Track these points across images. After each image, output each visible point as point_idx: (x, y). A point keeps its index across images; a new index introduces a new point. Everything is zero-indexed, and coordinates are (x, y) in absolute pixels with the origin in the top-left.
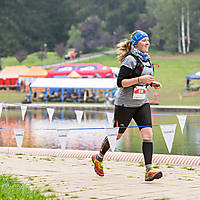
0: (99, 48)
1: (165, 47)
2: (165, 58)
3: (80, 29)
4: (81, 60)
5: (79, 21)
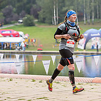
0: (12, 22)
1: (46, 21)
2: (46, 27)
3: (3, 12)
4: (3, 27)
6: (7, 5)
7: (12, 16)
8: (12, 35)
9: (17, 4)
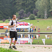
0: (24, 18)
3: (19, 13)
4: (19, 21)
5: (18, 11)
6: (21, 9)
7: (24, 15)
8: (24, 25)
9: (26, 9)
